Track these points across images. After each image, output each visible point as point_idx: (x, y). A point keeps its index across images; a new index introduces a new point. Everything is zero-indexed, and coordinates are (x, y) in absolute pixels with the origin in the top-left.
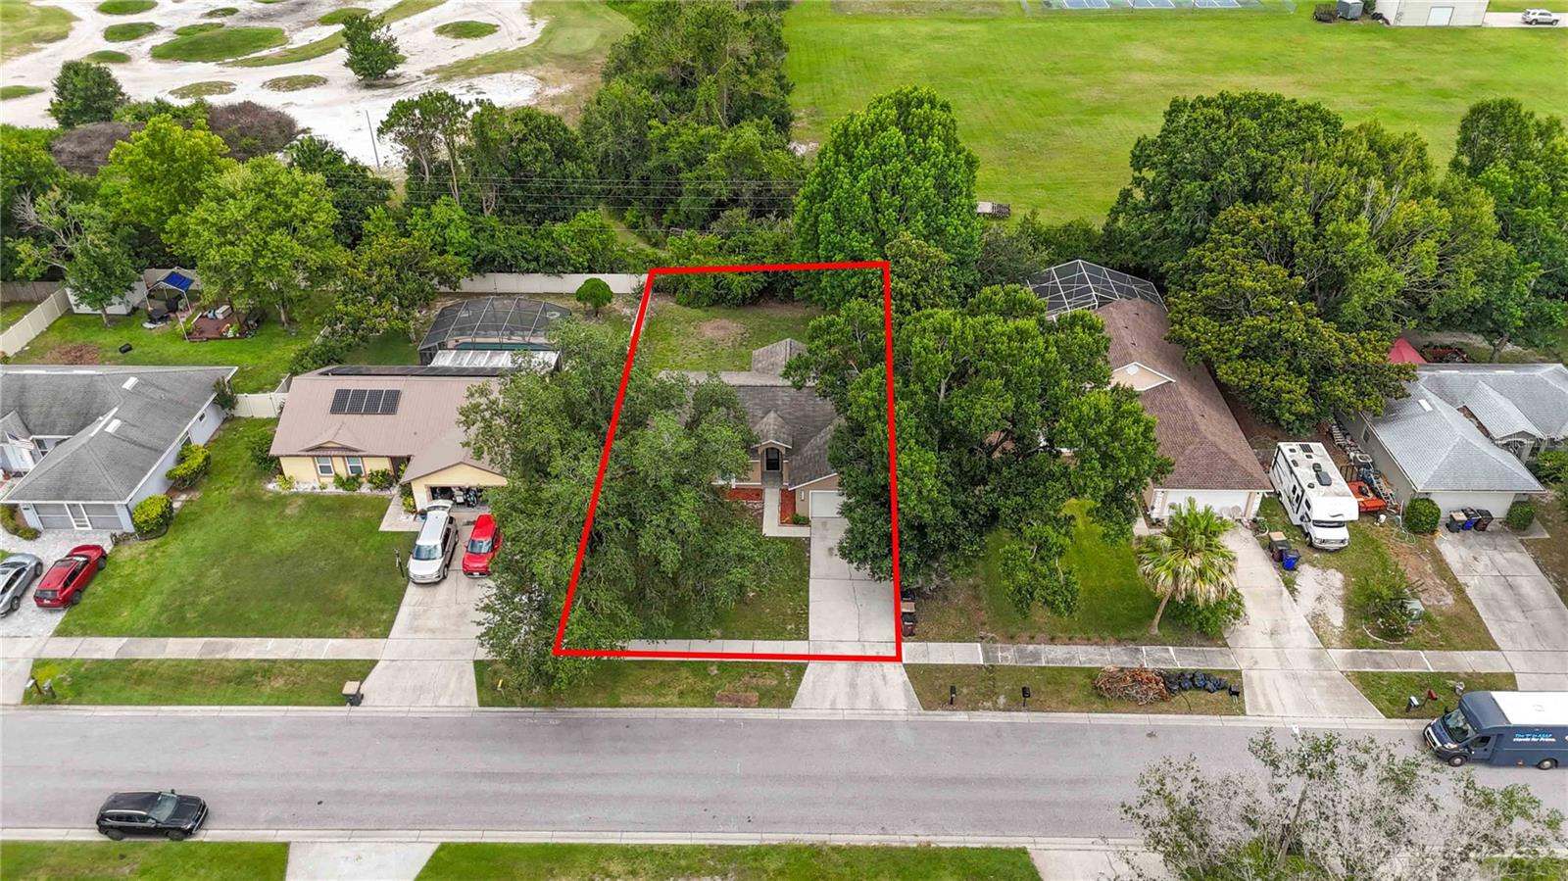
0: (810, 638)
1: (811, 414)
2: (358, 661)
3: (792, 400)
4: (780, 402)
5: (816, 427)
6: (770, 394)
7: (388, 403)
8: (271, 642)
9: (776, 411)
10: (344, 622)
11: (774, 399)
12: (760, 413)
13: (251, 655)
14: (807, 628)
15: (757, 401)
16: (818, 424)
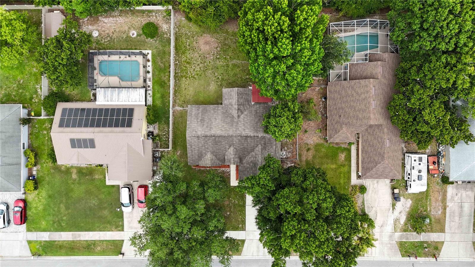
0: (246, 230)
1: (246, 147)
2: (118, 240)
3: (239, 141)
4: (235, 142)
5: (248, 152)
6: (231, 139)
7: (90, 144)
8: (91, 233)
9: (233, 146)
10: (108, 226)
11: (232, 141)
12: (227, 147)
13: (87, 238)
14: (245, 226)
15: (226, 142)
16: (249, 151)
